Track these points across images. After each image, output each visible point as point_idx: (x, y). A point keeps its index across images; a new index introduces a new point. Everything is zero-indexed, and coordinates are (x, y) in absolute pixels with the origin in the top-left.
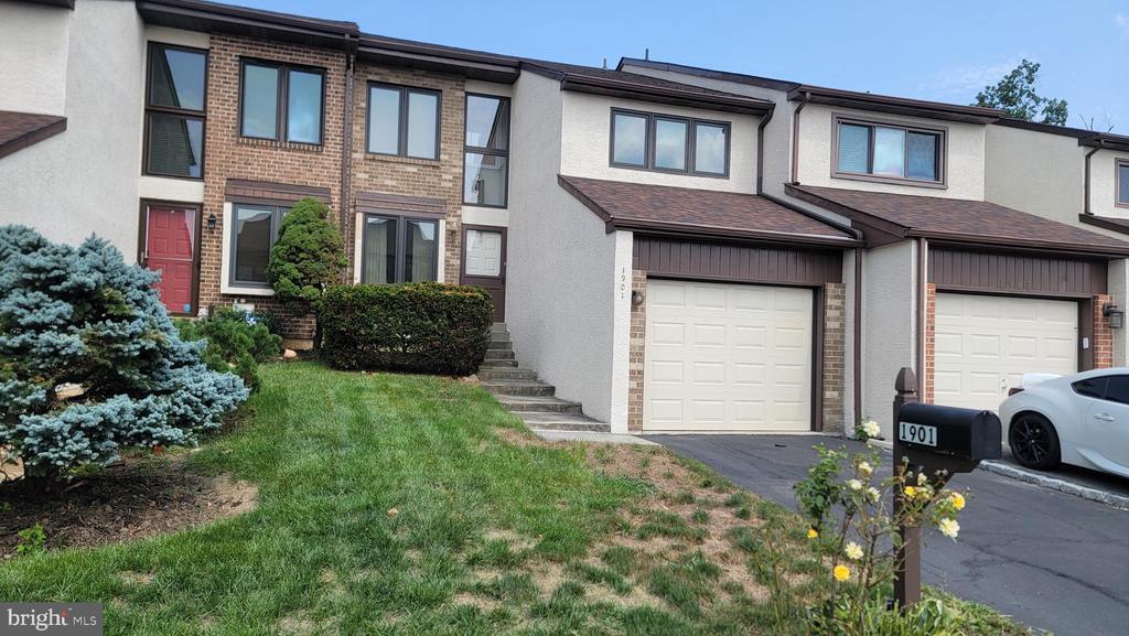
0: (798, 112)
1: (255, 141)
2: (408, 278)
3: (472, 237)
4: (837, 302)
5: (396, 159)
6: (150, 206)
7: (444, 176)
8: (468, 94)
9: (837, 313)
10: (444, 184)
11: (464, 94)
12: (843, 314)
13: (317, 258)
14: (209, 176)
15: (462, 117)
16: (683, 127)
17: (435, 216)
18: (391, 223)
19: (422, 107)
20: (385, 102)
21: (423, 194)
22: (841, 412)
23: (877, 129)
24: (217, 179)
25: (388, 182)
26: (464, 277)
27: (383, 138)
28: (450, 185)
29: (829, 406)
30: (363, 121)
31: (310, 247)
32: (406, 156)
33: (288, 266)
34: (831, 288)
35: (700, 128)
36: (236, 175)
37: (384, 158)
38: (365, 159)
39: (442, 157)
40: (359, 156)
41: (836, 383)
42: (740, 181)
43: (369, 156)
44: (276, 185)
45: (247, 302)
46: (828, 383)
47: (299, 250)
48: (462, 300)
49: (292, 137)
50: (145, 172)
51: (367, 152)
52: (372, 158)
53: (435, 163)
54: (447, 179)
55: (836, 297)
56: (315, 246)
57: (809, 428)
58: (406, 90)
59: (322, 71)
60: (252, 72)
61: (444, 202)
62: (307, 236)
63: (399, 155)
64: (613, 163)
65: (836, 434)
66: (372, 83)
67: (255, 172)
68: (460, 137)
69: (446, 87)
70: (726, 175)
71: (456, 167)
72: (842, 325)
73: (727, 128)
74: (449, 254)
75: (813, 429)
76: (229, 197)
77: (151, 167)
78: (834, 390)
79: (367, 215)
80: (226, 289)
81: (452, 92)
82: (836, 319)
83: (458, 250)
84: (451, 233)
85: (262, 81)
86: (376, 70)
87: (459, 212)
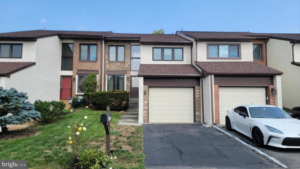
0: (197, 44)
1: (83, 61)
2: (118, 89)
3: (133, 78)
4: (198, 91)
5: (116, 62)
6: (63, 77)
7: (126, 65)
8: (131, 45)
9: (198, 93)
10: (126, 67)
11: (130, 46)
12: (200, 93)
13: (92, 86)
14: (74, 70)
15: (130, 51)
16: (171, 50)
17: (123, 74)
18: (114, 77)
19: (121, 49)
20: (113, 49)
21: (121, 69)
22: (200, 118)
23: (220, 46)
24: (75, 70)
25: (113, 67)
26: (131, 87)
27: (112, 58)
28: (127, 67)
29: (197, 116)
30: (108, 54)
31: (90, 84)
32: (117, 61)
33: (86, 88)
34: (196, 87)
35: (175, 50)
36: (79, 69)
37: (112, 62)
38: (108, 63)
39: (126, 60)
40: (107, 62)
41: (199, 110)
42: (186, 61)
43: (109, 62)
44: (87, 70)
45: (81, 96)
46: (196, 110)
47: (88, 84)
48: (118, 94)
49: (91, 59)
50: (62, 70)
51: (109, 61)
52: (110, 62)
53: (124, 62)
54: (127, 66)
55: (198, 89)
56: (91, 83)
57: (193, 122)
58: (117, 46)
59: (96, 45)
60: (82, 47)
61: (126, 71)
62: (90, 81)
63: (116, 61)
64: (153, 60)
65: (199, 123)
66: (109, 46)
67: (83, 68)
68: (130, 55)
69: (126, 45)
70: (183, 60)
71: (129, 62)
72: (200, 96)
73: (183, 48)
74: (127, 83)
75: (194, 122)
76: (77, 74)
77: (63, 68)
78: (198, 112)
79: (108, 75)
80: (77, 93)
81: (127, 46)
82: (198, 95)
83: (130, 82)
84: (128, 78)
85: (84, 48)
86: (110, 43)
87: (130, 73)
